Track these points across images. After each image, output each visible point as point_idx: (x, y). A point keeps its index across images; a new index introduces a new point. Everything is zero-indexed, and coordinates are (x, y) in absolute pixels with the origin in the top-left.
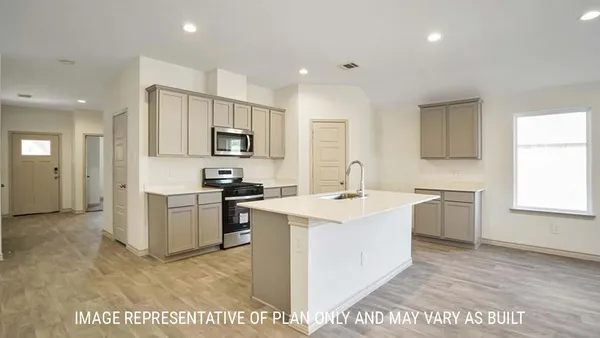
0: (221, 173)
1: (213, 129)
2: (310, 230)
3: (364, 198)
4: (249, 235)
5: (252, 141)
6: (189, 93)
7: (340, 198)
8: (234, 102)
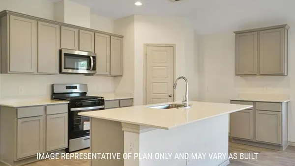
0: (68, 88)
1: (60, 51)
2: (141, 135)
3: (188, 107)
4: (89, 140)
5: (94, 61)
6: (38, 20)
7: (168, 108)
8: (80, 29)
